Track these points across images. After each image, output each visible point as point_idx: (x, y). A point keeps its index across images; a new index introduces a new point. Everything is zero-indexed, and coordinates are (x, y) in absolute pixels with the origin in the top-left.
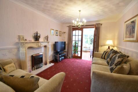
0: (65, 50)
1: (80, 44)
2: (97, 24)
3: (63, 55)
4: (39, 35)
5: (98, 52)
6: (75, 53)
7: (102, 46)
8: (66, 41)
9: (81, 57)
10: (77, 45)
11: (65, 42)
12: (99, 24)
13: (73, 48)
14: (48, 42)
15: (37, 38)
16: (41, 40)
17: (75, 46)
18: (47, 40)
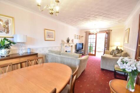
0: (82, 50)
1: (94, 45)
2: (108, 30)
3: (82, 52)
4: (69, 39)
5: (109, 50)
6: (90, 51)
7: (112, 46)
8: (84, 42)
9: (95, 55)
10: (92, 46)
11: (83, 44)
12: (110, 30)
13: (89, 48)
14: (73, 44)
15: (68, 41)
16: (70, 42)
17: (91, 46)
18: (73, 42)
